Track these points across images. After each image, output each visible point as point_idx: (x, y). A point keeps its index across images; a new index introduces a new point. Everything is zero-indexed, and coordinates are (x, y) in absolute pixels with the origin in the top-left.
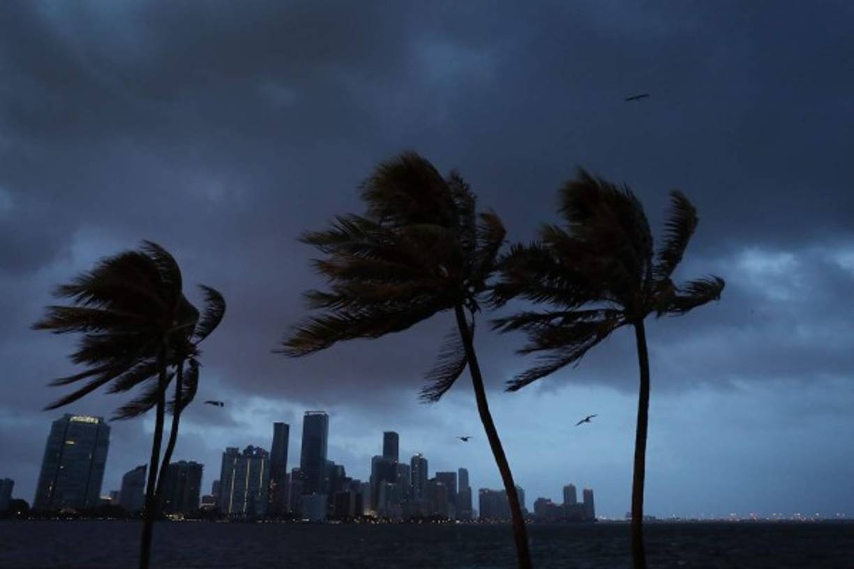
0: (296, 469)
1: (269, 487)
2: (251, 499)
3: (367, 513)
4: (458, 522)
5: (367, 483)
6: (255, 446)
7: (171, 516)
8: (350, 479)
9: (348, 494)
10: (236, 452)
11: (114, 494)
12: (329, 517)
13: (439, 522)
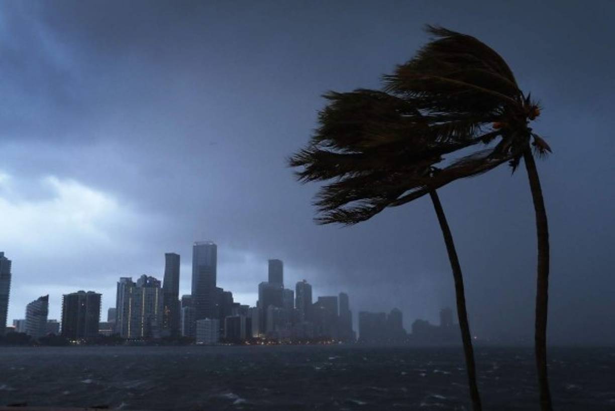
0: (187, 296)
1: (164, 313)
2: (148, 325)
3: (256, 336)
4: (340, 342)
5: (254, 308)
6: (148, 276)
7: (74, 342)
8: (238, 304)
9: (238, 319)
10: (131, 282)
11: (17, 322)
12: (222, 340)
13: (325, 343)
